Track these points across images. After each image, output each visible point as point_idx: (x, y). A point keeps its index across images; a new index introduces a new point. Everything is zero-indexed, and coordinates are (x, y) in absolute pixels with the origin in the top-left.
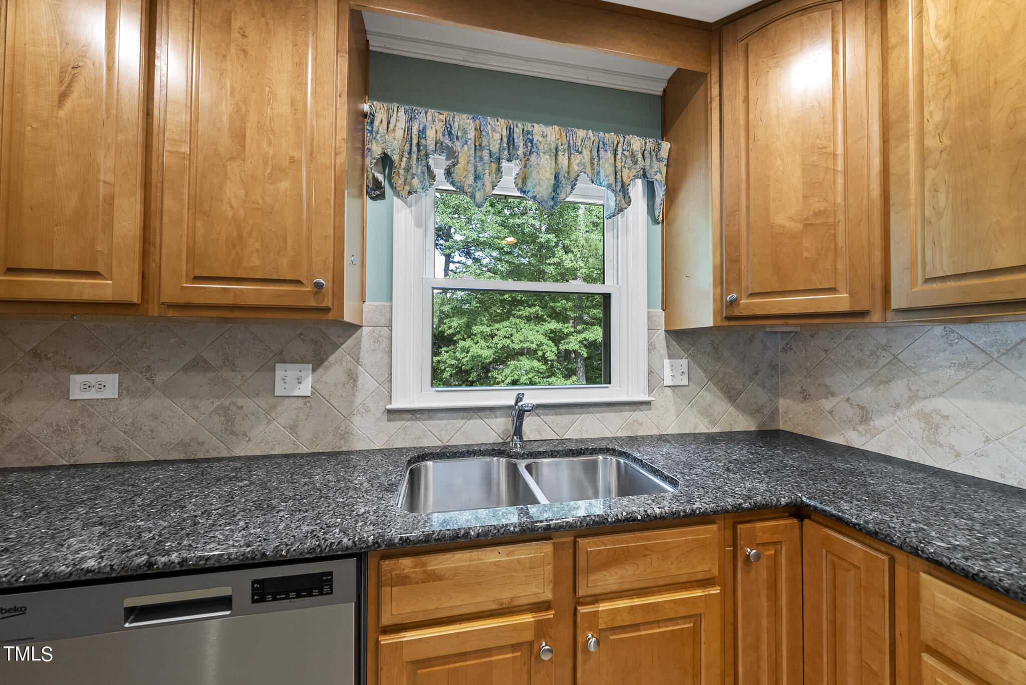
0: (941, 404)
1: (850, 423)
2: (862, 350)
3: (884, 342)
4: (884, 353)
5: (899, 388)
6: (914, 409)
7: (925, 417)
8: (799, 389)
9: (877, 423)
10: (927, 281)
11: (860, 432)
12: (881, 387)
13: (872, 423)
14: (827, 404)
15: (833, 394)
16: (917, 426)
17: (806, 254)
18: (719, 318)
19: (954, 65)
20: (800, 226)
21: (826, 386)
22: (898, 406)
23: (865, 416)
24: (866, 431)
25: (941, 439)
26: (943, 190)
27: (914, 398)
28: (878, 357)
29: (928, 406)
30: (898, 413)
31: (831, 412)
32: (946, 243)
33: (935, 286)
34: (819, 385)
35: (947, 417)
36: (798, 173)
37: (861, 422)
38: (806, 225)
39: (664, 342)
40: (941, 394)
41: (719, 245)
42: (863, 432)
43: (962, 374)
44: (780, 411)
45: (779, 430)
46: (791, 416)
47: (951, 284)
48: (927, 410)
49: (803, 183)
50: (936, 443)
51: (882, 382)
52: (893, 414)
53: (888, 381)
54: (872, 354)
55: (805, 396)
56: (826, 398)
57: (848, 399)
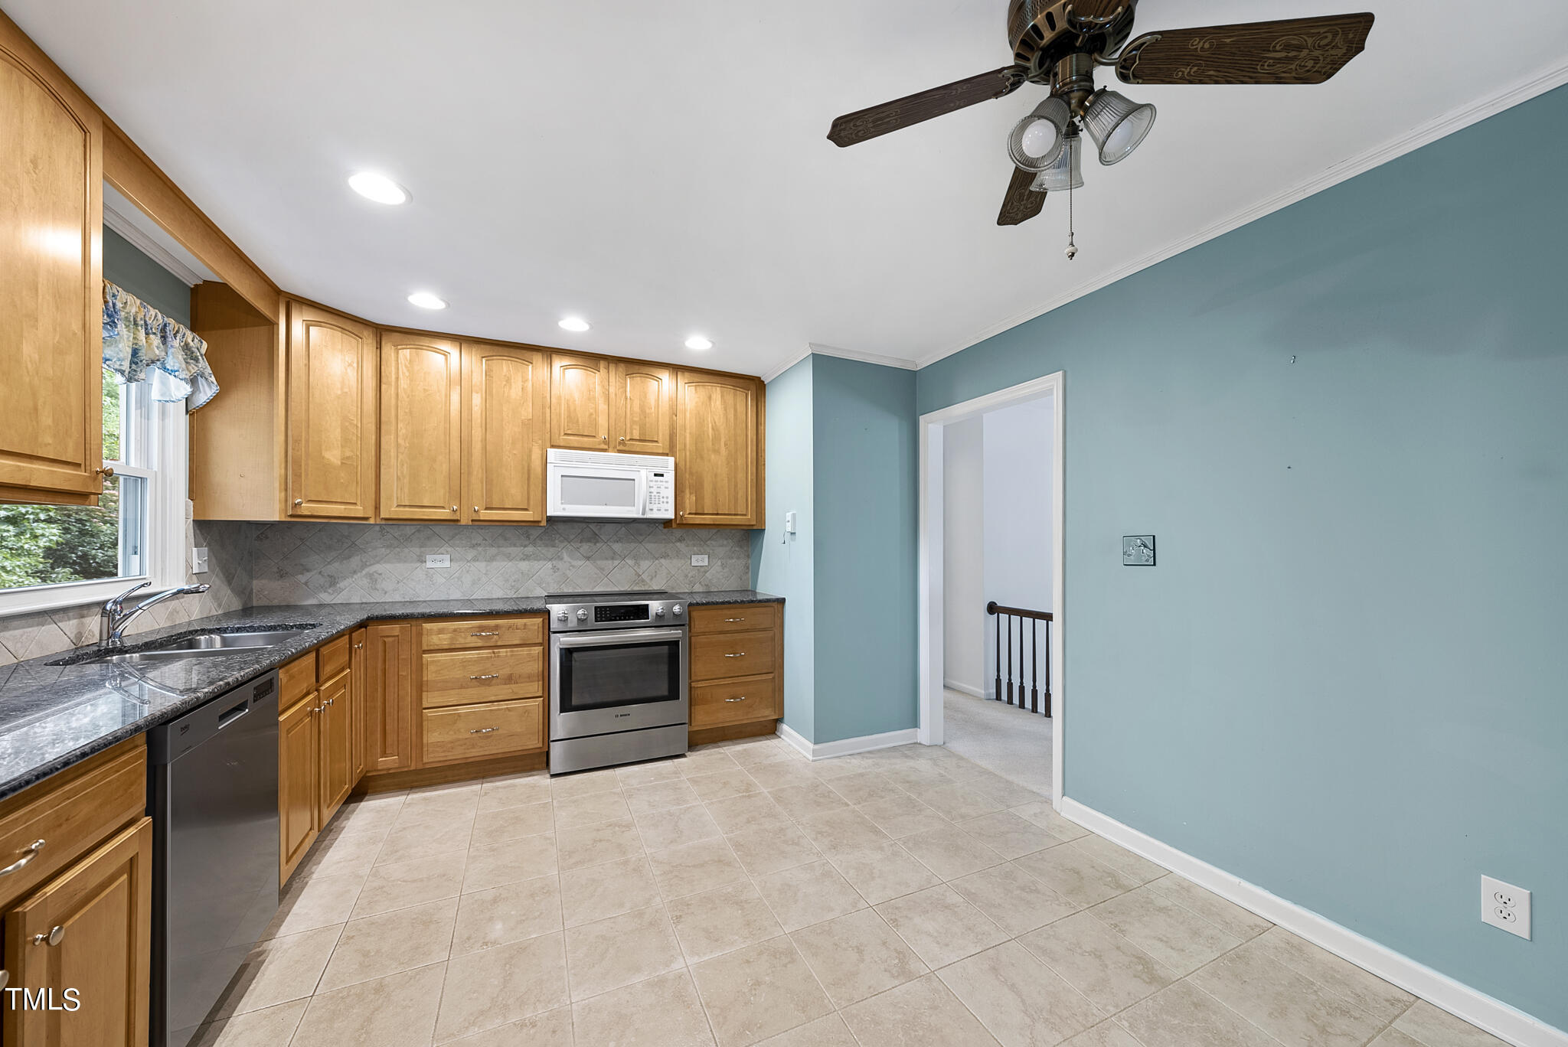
0: (378, 567)
1: (323, 588)
2: (331, 539)
3: (346, 534)
4: (347, 541)
5: (355, 561)
6: (364, 572)
7: (370, 576)
8: (276, 570)
9: (341, 585)
10: (398, 506)
11: (329, 593)
12: (345, 562)
13: (338, 585)
14: (302, 578)
15: (308, 571)
16: (365, 581)
17: (342, 481)
18: (283, 516)
19: (411, 412)
20: (339, 463)
21: (302, 565)
22: (355, 572)
23: (333, 581)
24: (334, 591)
25: (378, 586)
26: (405, 465)
27: (364, 566)
28: (343, 543)
29: (372, 569)
30: (355, 576)
31: (306, 584)
32: (406, 490)
33: (401, 509)
34: (296, 565)
35: (380, 574)
36: (339, 430)
37: (330, 586)
38: (342, 463)
39: (192, 531)
40: (378, 562)
41: (283, 460)
42: (332, 592)
43: (388, 551)
44: (254, 591)
45: (252, 607)
46: (266, 593)
47: (407, 509)
48: (371, 572)
49: (341, 437)
50: (376, 589)
51: (346, 559)
52: (352, 577)
53: (349, 557)
54: (338, 541)
55: (282, 575)
56: (302, 574)
57: (320, 572)
